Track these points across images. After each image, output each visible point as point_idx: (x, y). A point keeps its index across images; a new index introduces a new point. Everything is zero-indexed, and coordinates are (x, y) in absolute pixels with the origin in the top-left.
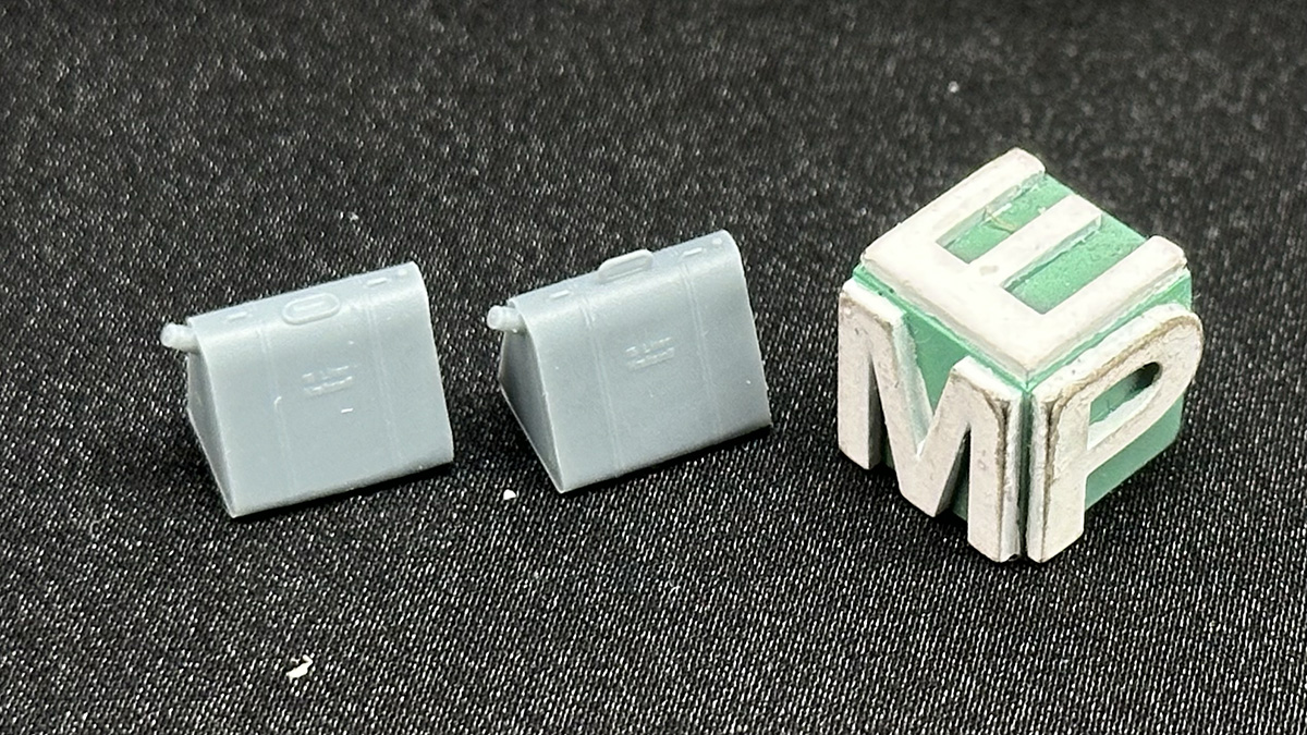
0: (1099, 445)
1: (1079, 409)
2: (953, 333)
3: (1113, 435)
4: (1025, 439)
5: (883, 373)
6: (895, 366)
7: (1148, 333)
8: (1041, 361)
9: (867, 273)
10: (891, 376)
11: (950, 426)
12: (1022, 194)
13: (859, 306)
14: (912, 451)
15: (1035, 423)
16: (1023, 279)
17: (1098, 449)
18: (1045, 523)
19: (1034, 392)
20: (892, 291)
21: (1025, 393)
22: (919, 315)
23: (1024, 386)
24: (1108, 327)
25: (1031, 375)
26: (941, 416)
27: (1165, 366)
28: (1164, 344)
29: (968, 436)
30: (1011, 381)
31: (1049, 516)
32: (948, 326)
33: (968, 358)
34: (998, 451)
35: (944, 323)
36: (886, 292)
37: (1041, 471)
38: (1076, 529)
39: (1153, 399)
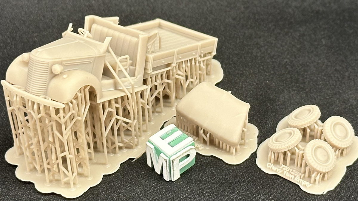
1: (177, 161)
3: (183, 164)
4: (170, 165)
6: (153, 154)
7: (187, 150)
8: (171, 154)
9: (150, 141)
11: (160, 162)
12: (172, 130)
13: (148, 145)
14: (156, 165)
15: (171, 162)
16: (171, 143)
17: (181, 166)
18: (173, 176)
21: (169, 158)
22: (156, 147)
24: (182, 149)
27: (190, 154)
28: (190, 152)
29: (162, 164)
33: (162, 153)
34: (166, 166)
35: (159, 148)
36: (152, 144)
37: (172, 169)
38: (179, 177)
39: (189, 159)
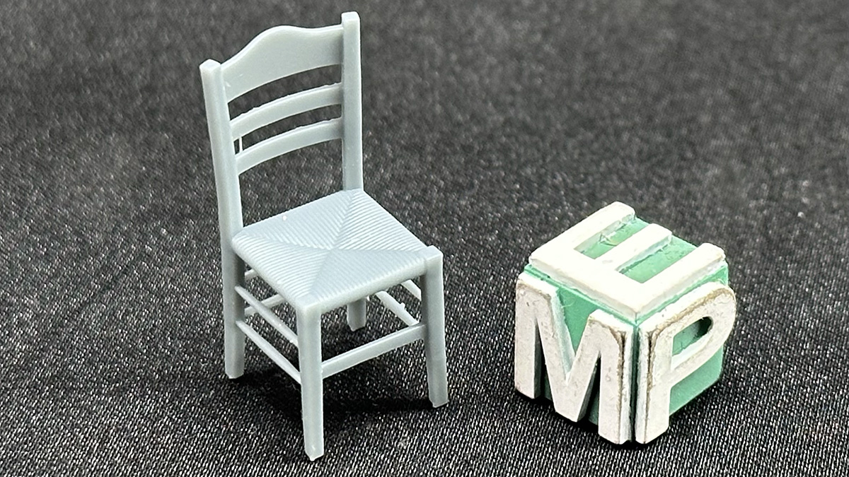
0: (677, 367)
1: (667, 339)
2: (588, 297)
3: (686, 362)
4: (635, 358)
5: (544, 329)
6: (553, 323)
7: (706, 296)
8: (644, 307)
9: (533, 269)
10: (550, 330)
11: (588, 356)
12: (622, 227)
13: (529, 287)
14: (563, 379)
15: (641, 347)
16: (631, 267)
17: (677, 371)
18: (647, 416)
19: (640, 327)
20: (549, 277)
21: (635, 327)
22: (566, 289)
23: (634, 323)
24: (682, 292)
25: (638, 315)
26: (582, 350)
27: (714, 320)
28: (715, 305)
29: (599, 361)
30: (627, 321)
31: (649, 412)
32: (585, 293)
33: (598, 311)
34: (618, 368)
35: (582, 292)
36: (546, 278)
37: (645, 379)
38: (664, 426)
39: (709, 342)
